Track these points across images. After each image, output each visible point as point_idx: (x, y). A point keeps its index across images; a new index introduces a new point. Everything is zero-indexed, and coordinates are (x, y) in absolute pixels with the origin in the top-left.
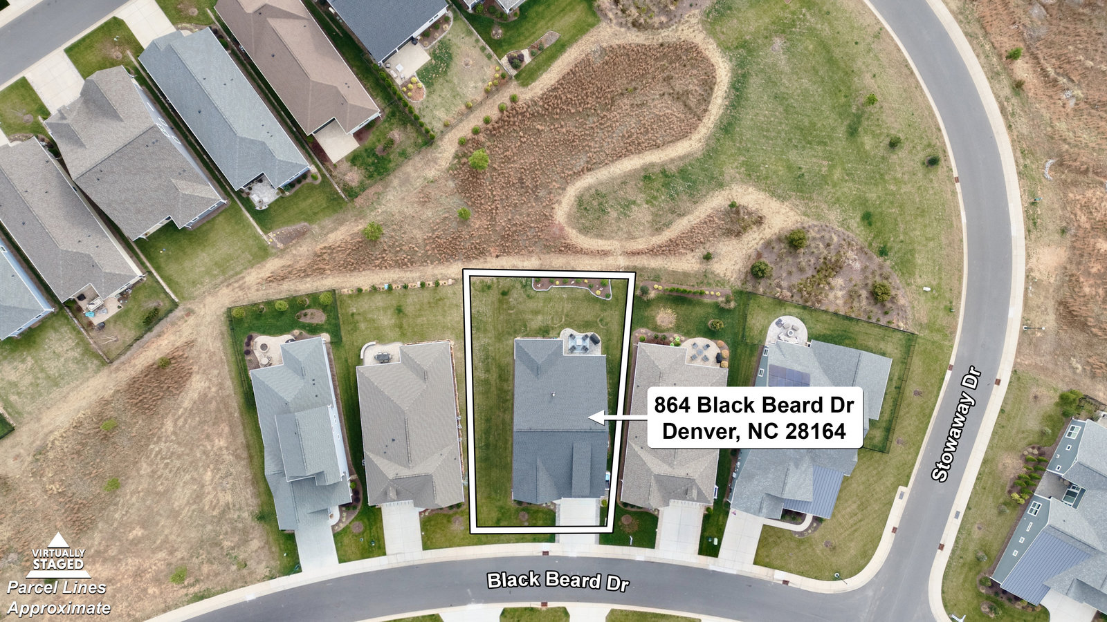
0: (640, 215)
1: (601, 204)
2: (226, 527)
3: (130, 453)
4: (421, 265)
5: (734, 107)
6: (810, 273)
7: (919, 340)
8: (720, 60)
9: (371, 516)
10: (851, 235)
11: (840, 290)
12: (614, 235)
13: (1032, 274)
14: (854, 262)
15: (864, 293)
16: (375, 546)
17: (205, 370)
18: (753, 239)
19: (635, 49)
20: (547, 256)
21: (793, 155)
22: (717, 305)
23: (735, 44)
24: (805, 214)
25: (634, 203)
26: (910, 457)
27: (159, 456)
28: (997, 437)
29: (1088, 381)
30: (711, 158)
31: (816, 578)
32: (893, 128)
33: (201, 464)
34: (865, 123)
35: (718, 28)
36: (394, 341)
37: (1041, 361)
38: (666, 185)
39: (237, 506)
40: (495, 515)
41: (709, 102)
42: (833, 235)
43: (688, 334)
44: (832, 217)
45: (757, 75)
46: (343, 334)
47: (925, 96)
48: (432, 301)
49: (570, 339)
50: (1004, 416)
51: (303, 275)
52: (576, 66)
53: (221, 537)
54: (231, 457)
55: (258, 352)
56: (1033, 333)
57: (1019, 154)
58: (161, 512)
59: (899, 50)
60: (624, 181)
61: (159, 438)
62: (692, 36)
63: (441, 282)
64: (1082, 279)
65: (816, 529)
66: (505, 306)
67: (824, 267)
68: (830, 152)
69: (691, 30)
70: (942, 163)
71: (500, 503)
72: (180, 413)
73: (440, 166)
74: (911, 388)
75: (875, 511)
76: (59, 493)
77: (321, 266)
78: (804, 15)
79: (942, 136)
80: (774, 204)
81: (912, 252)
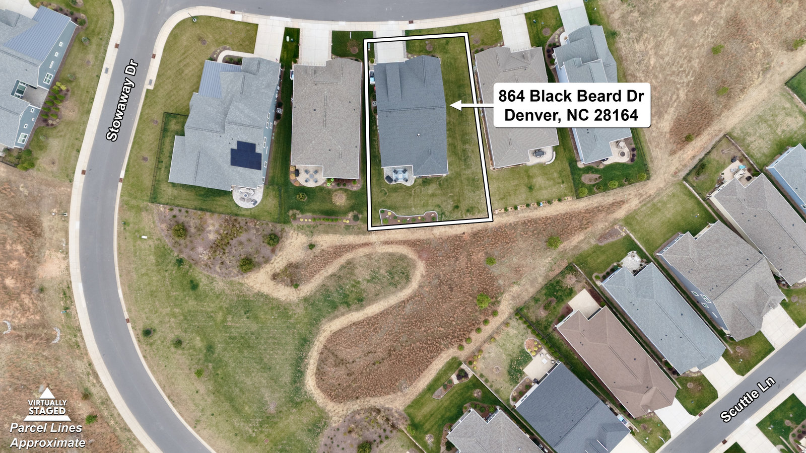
0: (363, 272)
1: (393, 278)
2: (637, 26)
3: (706, 73)
4: (518, 222)
5: (301, 358)
6: (233, 242)
7: (148, 199)
8: (314, 391)
9: (537, 40)
10: (206, 273)
11: (210, 231)
12: (381, 257)
13: (64, 255)
14: (202, 253)
15: (193, 230)
16: (533, 19)
17: (661, 135)
18: (279, 262)
19: (376, 393)
20: (428, 237)
21: (254, 327)
22: (302, 212)
23: (303, 405)
24: (241, 284)
25: (368, 281)
26: (147, 111)
27: (687, 72)
28: (81, 131)
29: (13, 178)
30: (314, 319)
31: (211, 17)
32: (179, 355)
33: (658, 69)
34: (201, 356)
35: (317, 415)
36: (532, 166)
37: (51, 191)
38: (346, 296)
39: (631, 41)
40: (450, 47)
41: (319, 360)
42: (219, 271)
43: (321, 189)
44: (221, 284)
45: (286, 383)
46: (569, 169)
47: (158, 380)
48: (508, 197)
49: (407, 178)
50: (76, 147)
51: (600, 208)
52: (419, 376)
53: (640, 19)
54: (638, 75)
55: (626, 150)
56: (59, 211)
57: (81, 345)
58: (682, 34)
59: (180, 413)
60: (377, 297)
61: (688, 85)
62: (336, 407)
63: (503, 211)
64: (24, 255)
65: (214, 53)
66: (456, 198)
67: (224, 247)
68: (226, 332)
69: (337, 411)
70: (140, 332)
71: (447, 56)
72: (676, 104)
73: (510, 295)
74: (151, 163)
75: (170, 69)
76: (752, 42)
77: (588, 215)
78: (254, 431)
79: (142, 352)
80: (265, 290)
81: (158, 264)
